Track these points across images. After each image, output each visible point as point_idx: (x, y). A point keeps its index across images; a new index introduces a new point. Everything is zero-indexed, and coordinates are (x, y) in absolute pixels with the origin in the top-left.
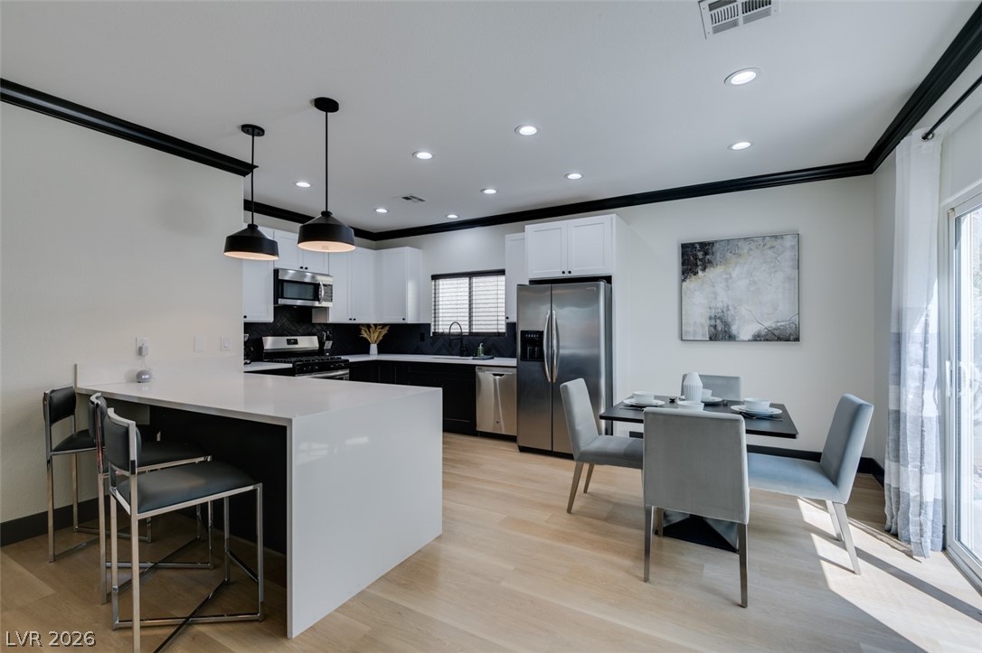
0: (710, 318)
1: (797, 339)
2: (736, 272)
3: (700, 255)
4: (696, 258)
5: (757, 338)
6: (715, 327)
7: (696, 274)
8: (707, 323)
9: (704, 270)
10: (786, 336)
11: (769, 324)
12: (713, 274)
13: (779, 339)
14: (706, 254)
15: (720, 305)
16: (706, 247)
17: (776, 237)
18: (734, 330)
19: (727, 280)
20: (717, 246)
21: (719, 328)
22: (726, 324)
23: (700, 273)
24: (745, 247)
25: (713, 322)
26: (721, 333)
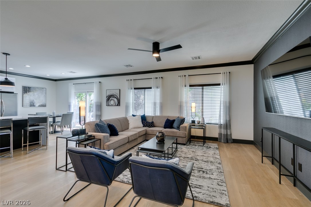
0: (30, 102)
1: (46, 106)
2: (35, 94)
3: (28, 89)
4: (27, 90)
5: (39, 106)
6: (31, 104)
7: (27, 93)
8: (29, 103)
9: (29, 92)
10: (44, 106)
11: (41, 103)
12: (31, 93)
13: (43, 106)
14: (29, 89)
15: (32, 100)
16: (29, 88)
17: (42, 88)
18: (35, 104)
19: (33, 95)
20: (31, 88)
21: (32, 104)
22: (33, 104)
23: (28, 93)
24: (37, 89)
25: (30, 103)
26: (32, 105)
